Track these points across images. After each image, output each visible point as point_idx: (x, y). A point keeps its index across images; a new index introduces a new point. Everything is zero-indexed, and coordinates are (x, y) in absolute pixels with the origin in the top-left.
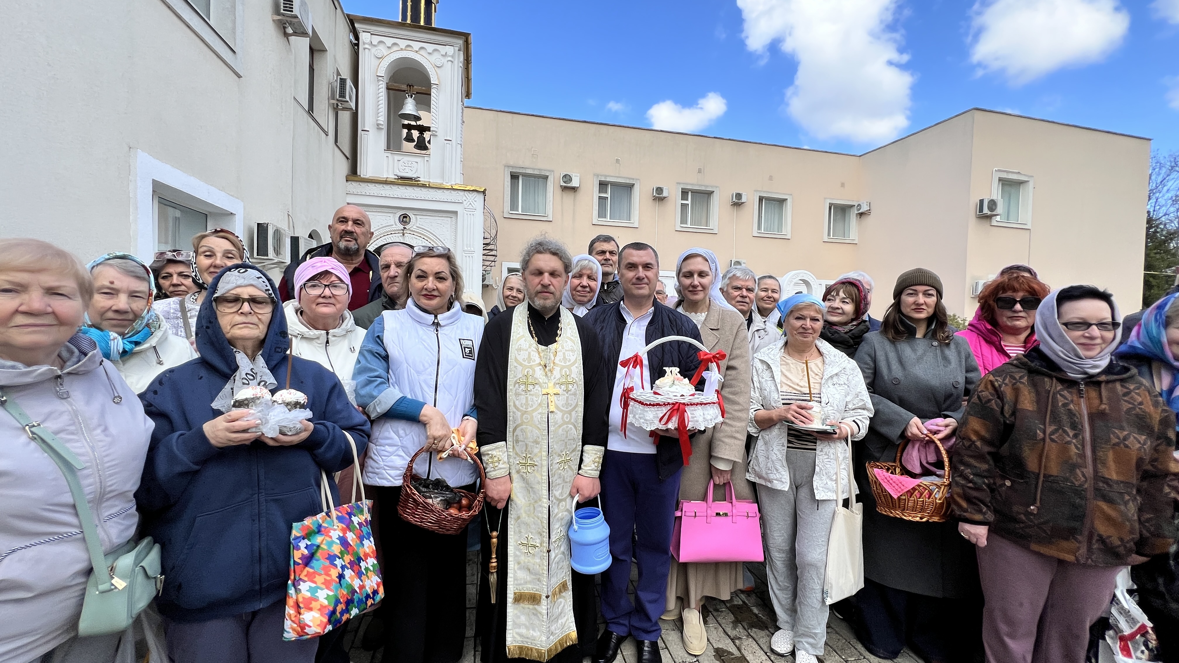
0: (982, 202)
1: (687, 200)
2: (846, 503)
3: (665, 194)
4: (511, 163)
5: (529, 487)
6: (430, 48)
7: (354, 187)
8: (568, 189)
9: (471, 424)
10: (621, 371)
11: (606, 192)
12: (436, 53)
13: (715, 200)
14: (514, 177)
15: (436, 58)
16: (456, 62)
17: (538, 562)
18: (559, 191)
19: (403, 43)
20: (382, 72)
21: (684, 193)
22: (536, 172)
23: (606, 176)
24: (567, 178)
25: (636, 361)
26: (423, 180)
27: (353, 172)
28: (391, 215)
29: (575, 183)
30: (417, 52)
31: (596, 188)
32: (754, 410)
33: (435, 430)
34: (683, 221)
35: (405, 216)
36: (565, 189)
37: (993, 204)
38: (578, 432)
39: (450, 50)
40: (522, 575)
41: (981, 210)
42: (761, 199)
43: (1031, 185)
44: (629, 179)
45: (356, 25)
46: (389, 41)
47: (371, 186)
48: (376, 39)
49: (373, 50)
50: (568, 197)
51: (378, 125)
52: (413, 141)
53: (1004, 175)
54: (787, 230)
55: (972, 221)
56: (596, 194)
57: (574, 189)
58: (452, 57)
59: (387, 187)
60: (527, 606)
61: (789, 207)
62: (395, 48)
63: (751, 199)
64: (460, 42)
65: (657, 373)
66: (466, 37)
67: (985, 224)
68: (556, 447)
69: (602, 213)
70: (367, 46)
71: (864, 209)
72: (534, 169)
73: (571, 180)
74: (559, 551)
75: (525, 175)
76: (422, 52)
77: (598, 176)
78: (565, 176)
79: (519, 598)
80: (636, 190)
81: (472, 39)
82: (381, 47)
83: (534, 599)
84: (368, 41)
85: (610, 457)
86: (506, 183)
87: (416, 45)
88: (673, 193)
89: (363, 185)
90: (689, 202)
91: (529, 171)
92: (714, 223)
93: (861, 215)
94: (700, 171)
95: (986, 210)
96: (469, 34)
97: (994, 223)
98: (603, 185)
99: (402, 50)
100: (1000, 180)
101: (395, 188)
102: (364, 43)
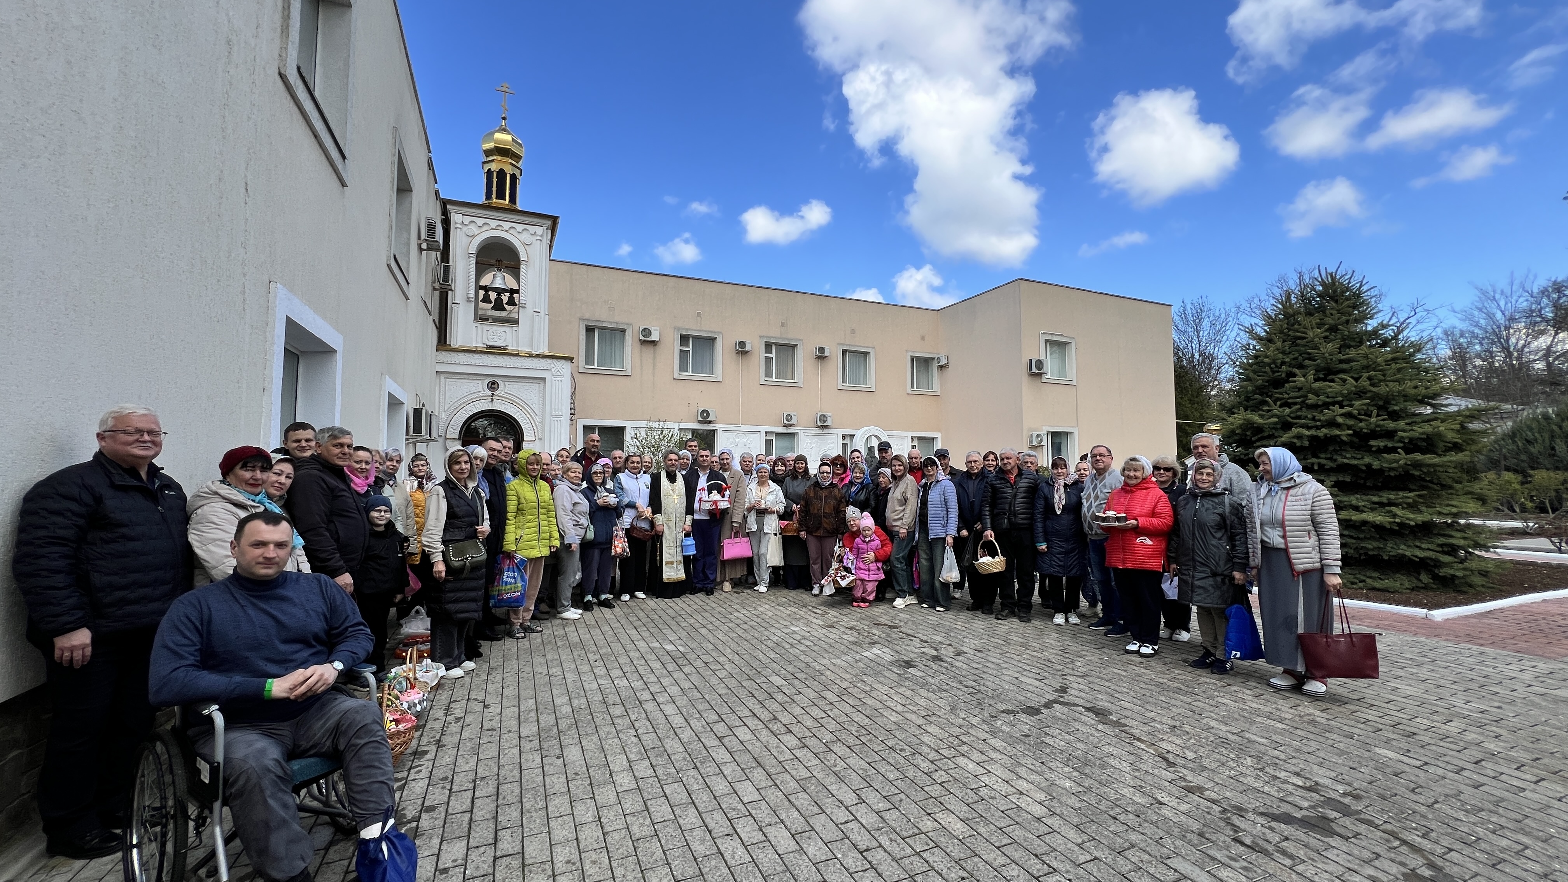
0: (1031, 360)
1: (771, 353)
2: (776, 535)
3: (748, 348)
4: (587, 316)
5: (669, 528)
6: (520, 227)
7: (444, 356)
8: (647, 342)
9: (650, 509)
10: (698, 493)
11: (688, 346)
12: (525, 232)
13: (800, 353)
14: (590, 330)
15: (525, 237)
16: (544, 240)
17: (672, 551)
18: (637, 345)
19: (493, 224)
20: (473, 250)
21: (768, 346)
22: (613, 326)
23: (687, 330)
24: (647, 332)
25: (703, 489)
26: (511, 348)
27: (442, 342)
28: (480, 382)
29: (655, 337)
30: (506, 231)
31: (677, 342)
32: (747, 505)
33: (640, 510)
34: (768, 374)
35: (494, 383)
36: (643, 342)
37: (1040, 364)
38: (684, 511)
39: (539, 230)
40: (668, 556)
41: (1031, 369)
42: (844, 352)
43: (1073, 345)
44: (711, 332)
45: (448, 207)
46: (480, 221)
47: (461, 355)
48: (467, 220)
49: (465, 229)
50: (648, 351)
51: (468, 298)
52: (491, 302)
53: (1050, 338)
54: (871, 384)
55: (1025, 378)
56: (677, 348)
57: (654, 343)
58: (541, 236)
59: (476, 356)
60: (669, 565)
61: (872, 357)
62: (486, 228)
63: (834, 352)
64: (549, 223)
65: (710, 493)
66: (554, 220)
67: (1036, 382)
68: (678, 515)
69: (683, 367)
70: (459, 226)
71: (943, 362)
72: (611, 323)
73: (650, 334)
74: (679, 550)
75: (601, 328)
76: (511, 231)
77: (679, 329)
78: (644, 330)
79: (667, 563)
80: (719, 344)
81: (560, 221)
82: (472, 226)
83: (672, 563)
84: (460, 221)
85: (694, 522)
86: (581, 337)
87: (506, 225)
88: (756, 346)
89: (453, 354)
90: (773, 355)
91: (605, 325)
92: (799, 378)
93: (941, 367)
94: (783, 325)
95: (1034, 370)
96: (558, 217)
97: (1044, 380)
98: (684, 339)
99: (492, 229)
100: (1046, 341)
101: (484, 357)
102: (456, 223)
